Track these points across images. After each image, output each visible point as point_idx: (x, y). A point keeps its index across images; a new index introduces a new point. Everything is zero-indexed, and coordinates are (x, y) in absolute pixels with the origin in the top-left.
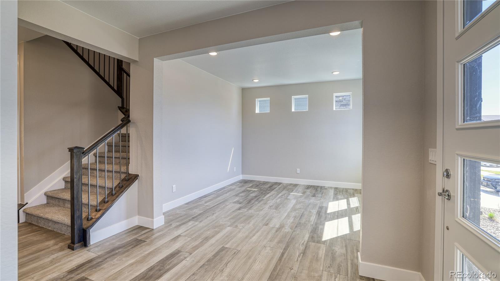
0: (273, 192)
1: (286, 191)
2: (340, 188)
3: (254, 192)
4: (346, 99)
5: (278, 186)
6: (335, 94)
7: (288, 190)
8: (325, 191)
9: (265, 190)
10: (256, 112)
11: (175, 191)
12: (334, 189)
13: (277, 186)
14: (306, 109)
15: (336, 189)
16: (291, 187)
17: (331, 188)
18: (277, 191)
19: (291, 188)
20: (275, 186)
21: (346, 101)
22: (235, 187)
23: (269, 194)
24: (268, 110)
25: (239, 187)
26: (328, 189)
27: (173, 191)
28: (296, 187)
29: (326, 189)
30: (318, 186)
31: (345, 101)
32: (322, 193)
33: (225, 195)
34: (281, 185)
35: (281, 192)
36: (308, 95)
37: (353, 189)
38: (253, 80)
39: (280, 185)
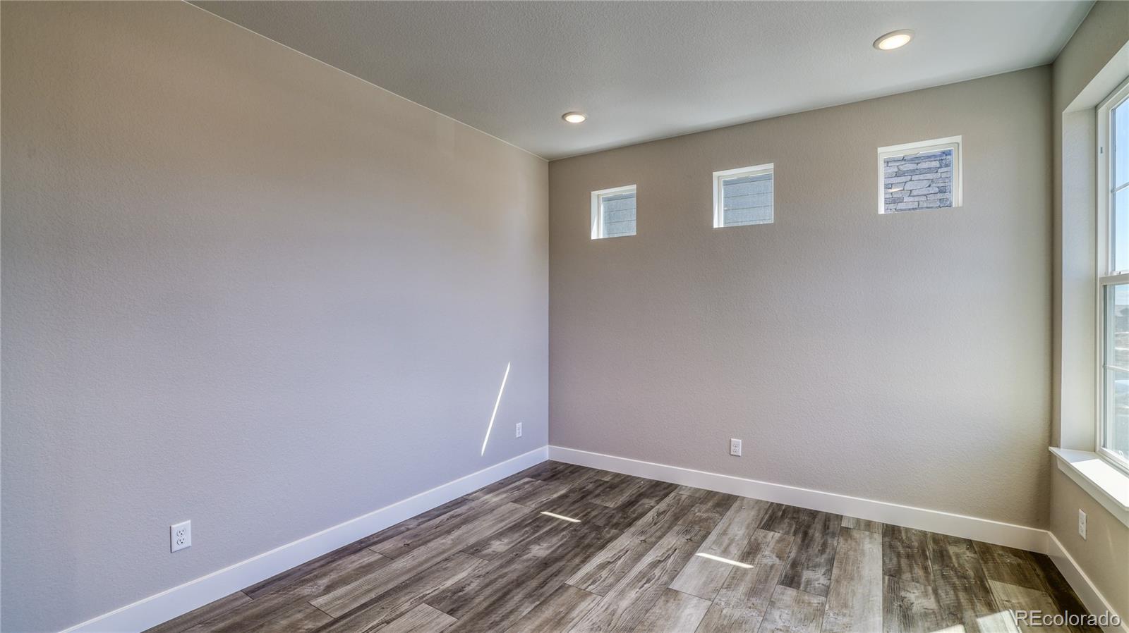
0: (626, 541)
1: (678, 533)
2: (907, 530)
3: (559, 528)
4: (914, 193)
5: (658, 502)
6: (884, 152)
7: (687, 532)
8: (840, 545)
9: (600, 523)
10: (594, 236)
11: (188, 542)
12: (884, 535)
13: (652, 503)
14: (766, 215)
15: (891, 533)
16: (707, 511)
17: (869, 525)
18: (643, 533)
19: (705, 515)
20: (647, 502)
21: (917, 199)
22: (504, 496)
23: (610, 546)
24: (630, 229)
25: (515, 502)
26: (855, 534)
27: (175, 548)
28: (722, 515)
29: (847, 529)
30: (813, 514)
31: (911, 199)
32: (831, 562)
33: (440, 541)
34: (673, 494)
35: (660, 538)
36: (771, 166)
37: (970, 543)
38: (564, 116)
39: (666, 495)
